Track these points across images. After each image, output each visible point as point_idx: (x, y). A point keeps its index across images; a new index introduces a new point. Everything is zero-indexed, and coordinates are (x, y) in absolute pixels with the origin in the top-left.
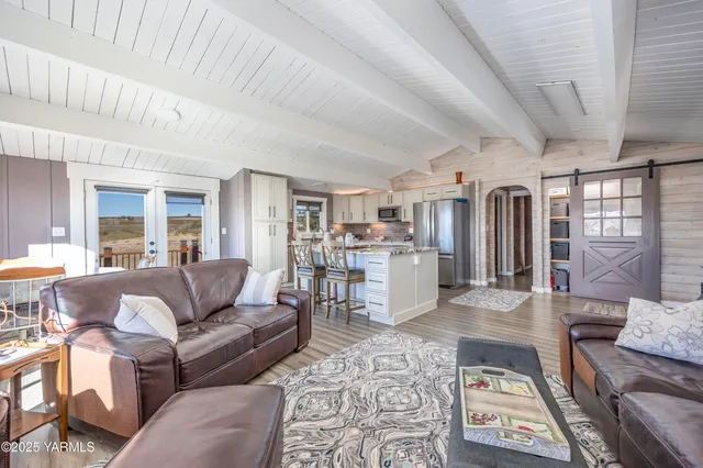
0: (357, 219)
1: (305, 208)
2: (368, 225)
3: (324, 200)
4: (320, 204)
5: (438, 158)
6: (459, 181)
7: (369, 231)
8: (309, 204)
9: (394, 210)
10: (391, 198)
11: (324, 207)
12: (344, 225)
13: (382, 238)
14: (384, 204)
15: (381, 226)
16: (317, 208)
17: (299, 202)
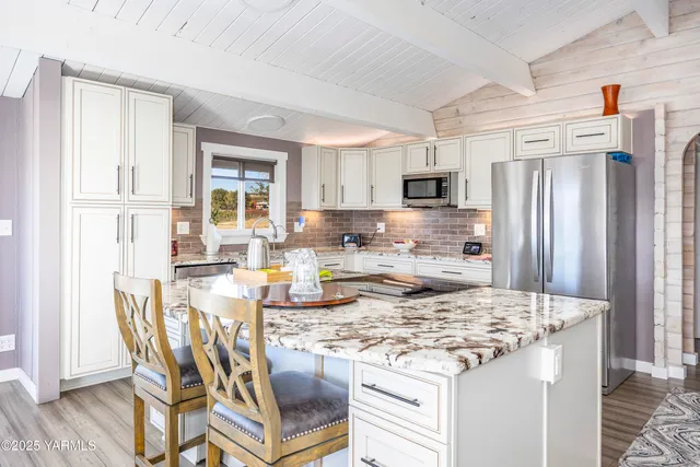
0: (355, 200)
1: (234, 173)
2: (379, 215)
3: (281, 158)
4: (269, 166)
5: (549, 57)
6: (611, 109)
7: (381, 227)
8: (245, 164)
9: (439, 181)
10: (432, 154)
11: (281, 171)
12: (326, 212)
13: (411, 244)
14: (418, 167)
15: (410, 219)
16: (266, 176)
17: (219, 161)
